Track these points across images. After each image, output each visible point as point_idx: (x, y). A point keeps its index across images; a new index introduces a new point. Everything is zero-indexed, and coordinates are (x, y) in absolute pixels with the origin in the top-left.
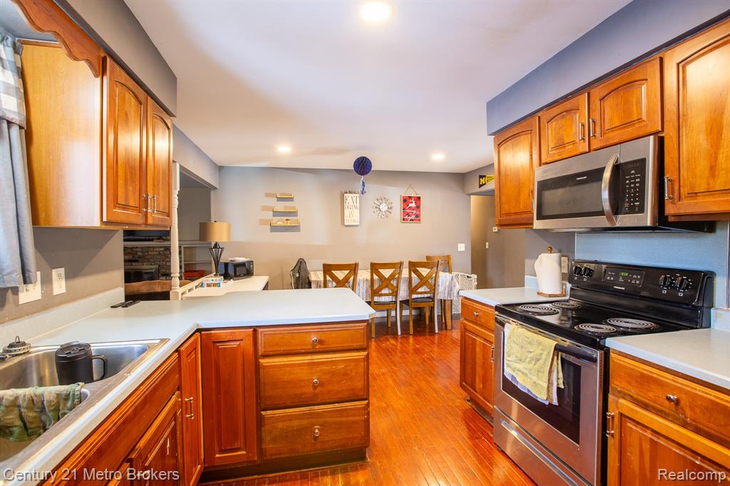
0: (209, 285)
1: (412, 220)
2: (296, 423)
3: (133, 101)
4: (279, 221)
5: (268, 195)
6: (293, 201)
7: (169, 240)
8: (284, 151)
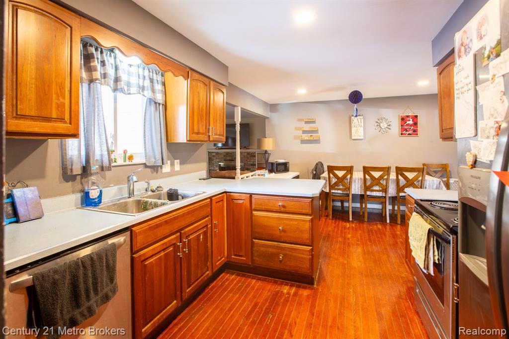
0: (259, 175)
1: (409, 134)
2: (270, 250)
3: (202, 85)
4: (306, 137)
5: (299, 120)
6: (315, 123)
7: (235, 149)
8: (302, 92)
